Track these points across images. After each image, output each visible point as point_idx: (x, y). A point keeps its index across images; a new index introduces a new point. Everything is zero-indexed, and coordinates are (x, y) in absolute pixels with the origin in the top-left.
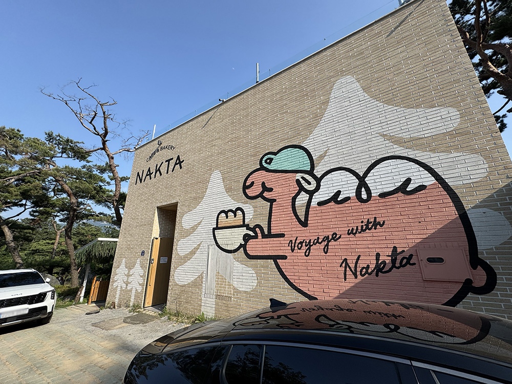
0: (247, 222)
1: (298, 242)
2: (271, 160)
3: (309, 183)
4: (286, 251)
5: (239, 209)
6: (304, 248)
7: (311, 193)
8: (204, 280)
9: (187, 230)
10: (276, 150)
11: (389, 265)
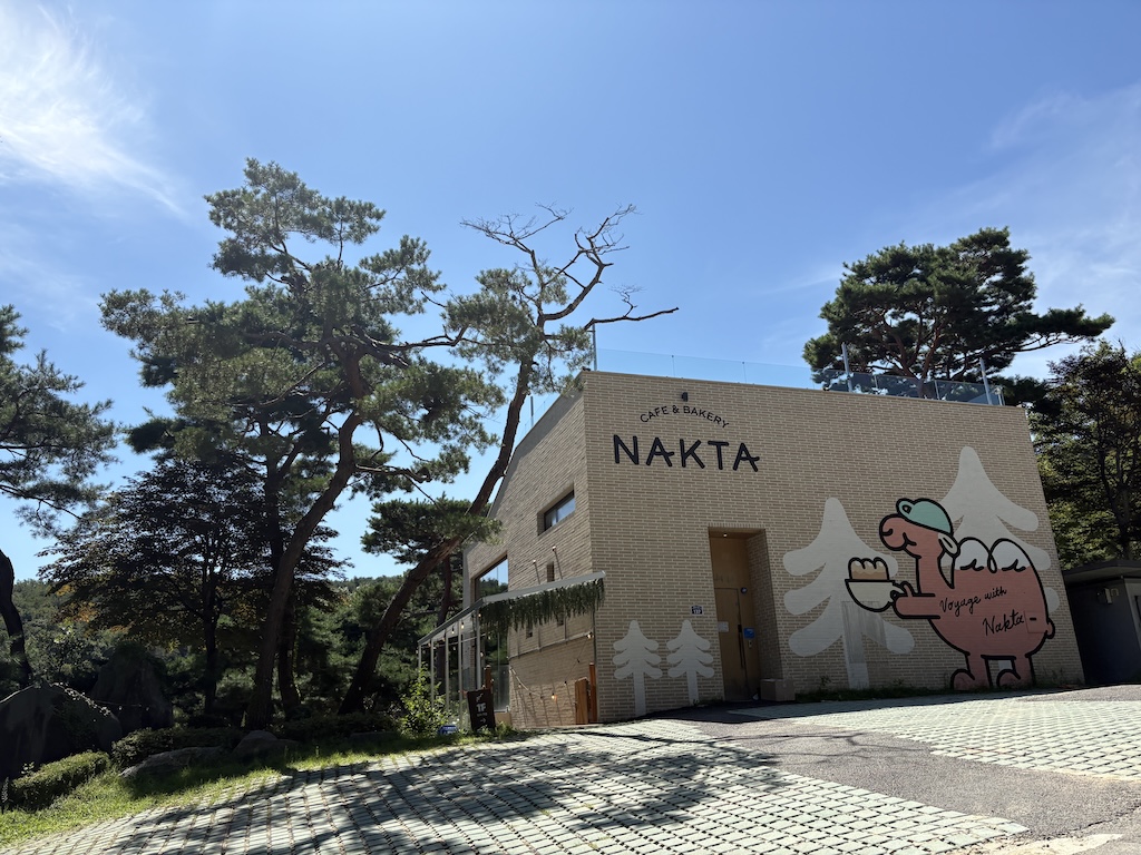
0: (891, 576)
1: (948, 602)
2: (910, 508)
3: (951, 547)
4: (939, 611)
5: (878, 559)
6: (954, 609)
7: (954, 556)
8: (845, 646)
9: (798, 578)
10: (913, 499)
11: (1011, 623)
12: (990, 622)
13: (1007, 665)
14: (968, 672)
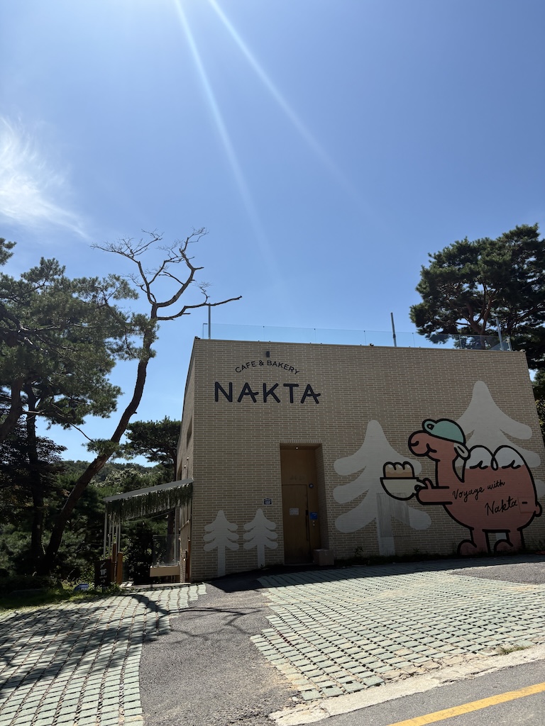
0: (416, 474)
1: (459, 492)
2: (433, 426)
3: (463, 452)
4: (451, 498)
5: (406, 463)
6: (464, 497)
7: (466, 459)
8: (378, 525)
9: (345, 477)
10: (436, 419)
11: (507, 506)
12: (491, 505)
13: (503, 536)
14: (472, 542)
